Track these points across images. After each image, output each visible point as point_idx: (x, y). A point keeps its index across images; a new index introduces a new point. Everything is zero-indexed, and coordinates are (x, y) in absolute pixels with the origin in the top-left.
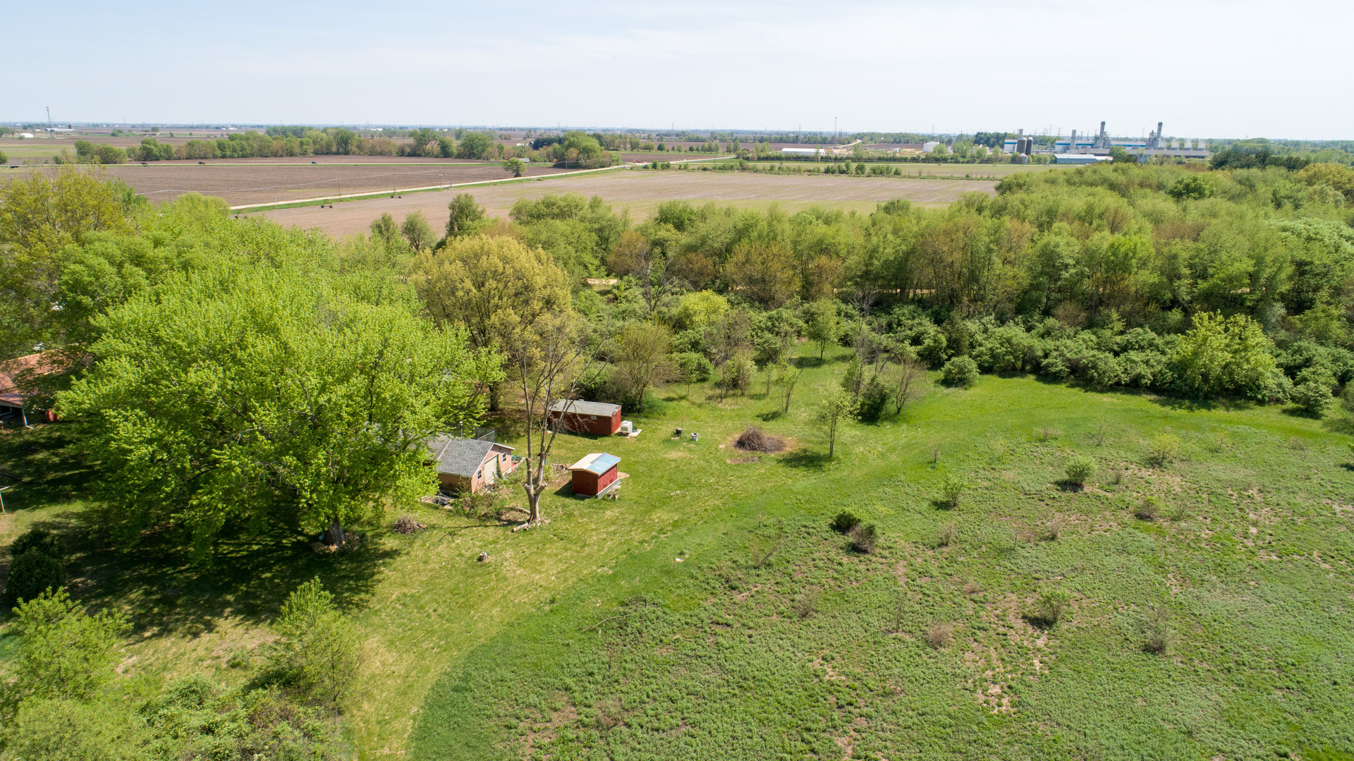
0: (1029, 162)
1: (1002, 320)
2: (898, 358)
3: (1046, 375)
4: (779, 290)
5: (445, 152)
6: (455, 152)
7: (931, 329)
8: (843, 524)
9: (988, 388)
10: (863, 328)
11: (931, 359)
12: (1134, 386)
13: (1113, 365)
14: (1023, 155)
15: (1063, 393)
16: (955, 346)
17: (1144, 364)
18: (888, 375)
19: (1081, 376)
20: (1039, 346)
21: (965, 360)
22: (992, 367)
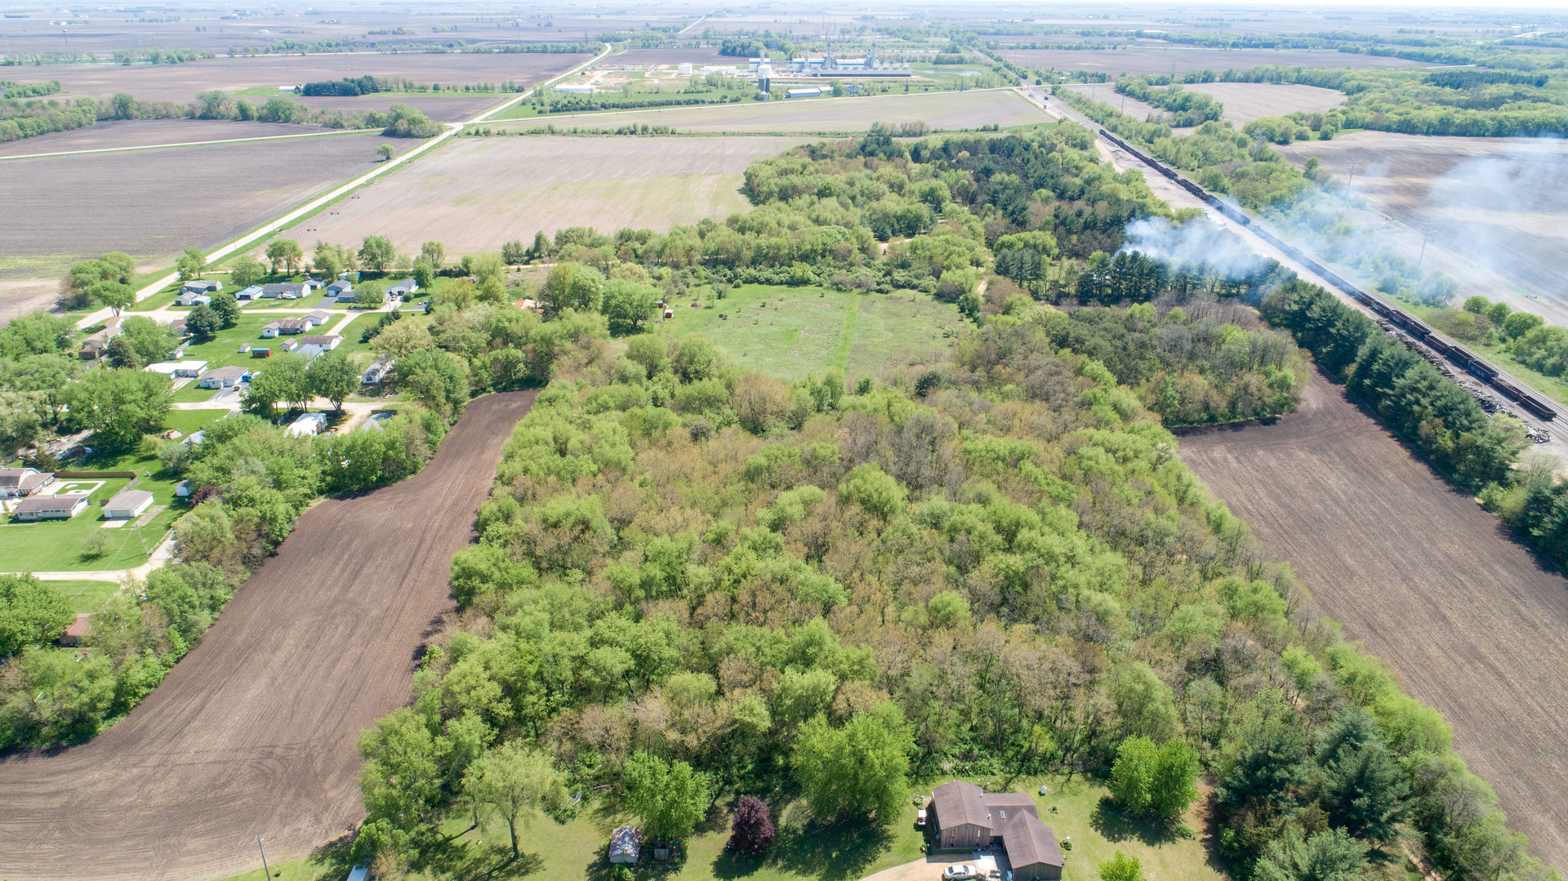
0: (768, 100)
1: (748, 267)
2: (721, 282)
3: (761, 283)
4: (682, 264)
5: (244, 115)
6: (256, 114)
7: (729, 272)
8: (721, 316)
9: (746, 287)
10: (709, 273)
11: (730, 281)
12: (781, 283)
13: (776, 278)
14: (764, 93)
15: (765, 287)
16: (736, 277)
17: (784, 277)
18: (721, 287)
19: (769, 282)
20: (757, 274)
21: (739, 281)
22: (746, 282)
